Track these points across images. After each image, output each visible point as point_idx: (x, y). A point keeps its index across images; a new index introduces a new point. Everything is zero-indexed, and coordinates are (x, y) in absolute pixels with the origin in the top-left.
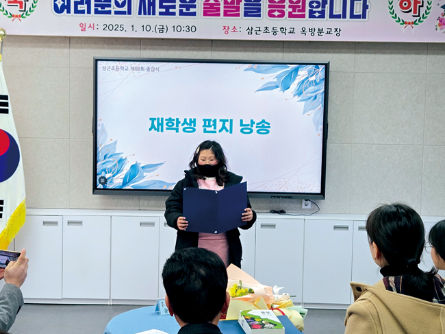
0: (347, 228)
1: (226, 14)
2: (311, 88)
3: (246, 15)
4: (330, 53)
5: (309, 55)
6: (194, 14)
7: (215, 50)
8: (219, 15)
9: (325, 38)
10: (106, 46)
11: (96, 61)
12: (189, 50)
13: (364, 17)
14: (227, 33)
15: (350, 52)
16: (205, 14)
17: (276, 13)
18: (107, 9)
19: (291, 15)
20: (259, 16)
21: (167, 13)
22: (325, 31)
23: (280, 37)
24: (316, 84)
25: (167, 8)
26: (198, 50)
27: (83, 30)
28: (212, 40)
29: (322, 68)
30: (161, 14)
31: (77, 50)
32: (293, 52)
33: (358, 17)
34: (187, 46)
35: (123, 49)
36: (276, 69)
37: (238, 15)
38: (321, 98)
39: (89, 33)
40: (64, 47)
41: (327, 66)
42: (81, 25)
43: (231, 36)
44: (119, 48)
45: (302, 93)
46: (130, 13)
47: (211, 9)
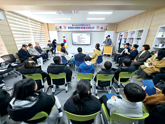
0: (92, 47)
9: (91, 31)
11: (72, 33)
14: (83, 30)
18: (72, 28)
20: (85, 29)
21: (78, 29)
28: (81, 31)
29: (90, 33)
32: (88, 32)
33: (94, 29)
34: (79, 31)
38: (90, 36)
40: (69, 32)
42: (70, 30)
44: (74, 32)
46: (74, 29)
47: (81, 28)
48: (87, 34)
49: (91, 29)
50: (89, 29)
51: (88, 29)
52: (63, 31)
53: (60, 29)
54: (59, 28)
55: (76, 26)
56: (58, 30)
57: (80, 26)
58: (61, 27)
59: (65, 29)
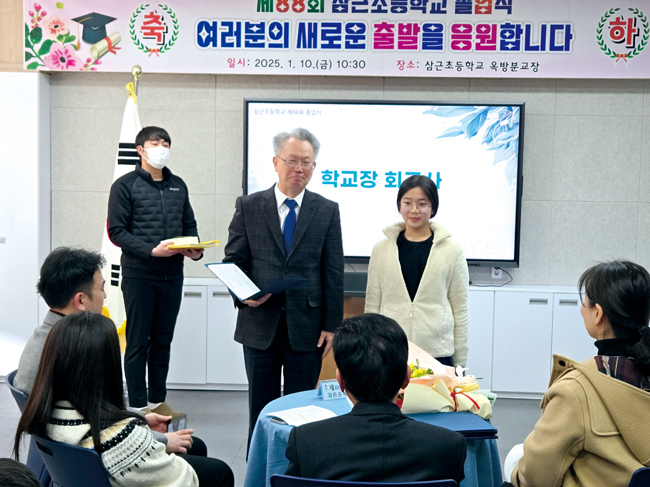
0: (545, 302)
1: (401, 46)
2: (504, 134)
3: (425, 47)
4: (526, 92)
5: (501, 94)
6: (363, 46)
7: (387, 90)
8: (392, 47)
9: (519, 74)
10: (258, 85)
11: (247, 103)
12: (356, 89)
13: (567, 49)
14: (401, 68)
15: (550, 91)
16: (376, 46)
17: (461, 45)
18: (260, 41)
19: (478, 47)
20: (441, 48)
21: (331, 46)
22: (520, 65)
23: (466, 73)
24: (509, 129)
25: (331, 39)
26: (367, 89)
27: (232, 66)
28: (384, 77)
29: (516, 110)
30: (323, 46)
31: (224, 91)
32: (482, 91)
33: (560, 48)
34: (354, 84)
35: (279, 88)
36: (462, 111)
37: (415, 47)
38: (514, 146)
39: (239, 70)
40: (209, 87)
41: (522, 108)
42: (229, 60)
43: (407, 73)
44: (274, 88)
45: (492, 140)
46: (286, 46)
47: (383, 41)
48: (459, 118)
49: (522, 56)
50: (498, 55)
51: (487, 57)
52: (126, 77)
53: (84, 53)
54: (78, 30)
55: (307, 18)
56: (59, 58)
57: (371, 20)
58: (95, 27)
59: (153, 43)
